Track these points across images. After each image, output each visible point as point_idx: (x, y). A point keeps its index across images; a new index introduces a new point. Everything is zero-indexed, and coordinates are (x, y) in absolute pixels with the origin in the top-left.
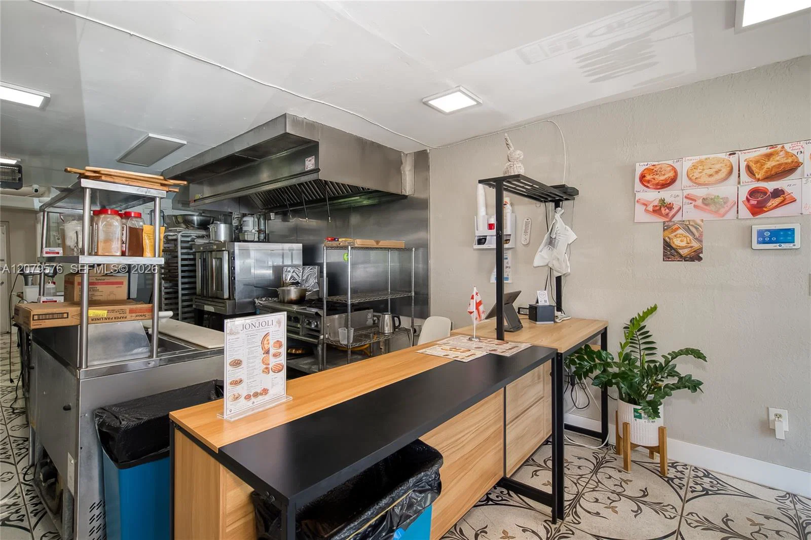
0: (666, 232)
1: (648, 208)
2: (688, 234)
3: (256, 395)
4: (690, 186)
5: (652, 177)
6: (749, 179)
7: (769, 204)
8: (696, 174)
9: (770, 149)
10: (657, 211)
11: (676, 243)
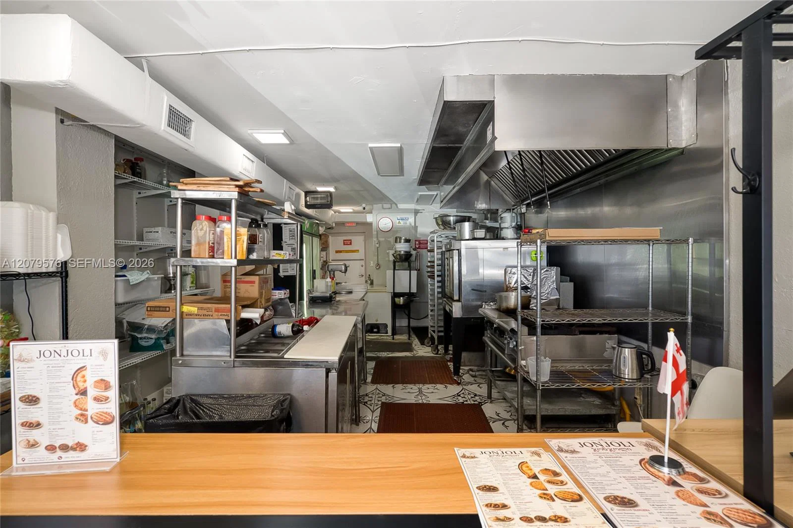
3: (65, 448)
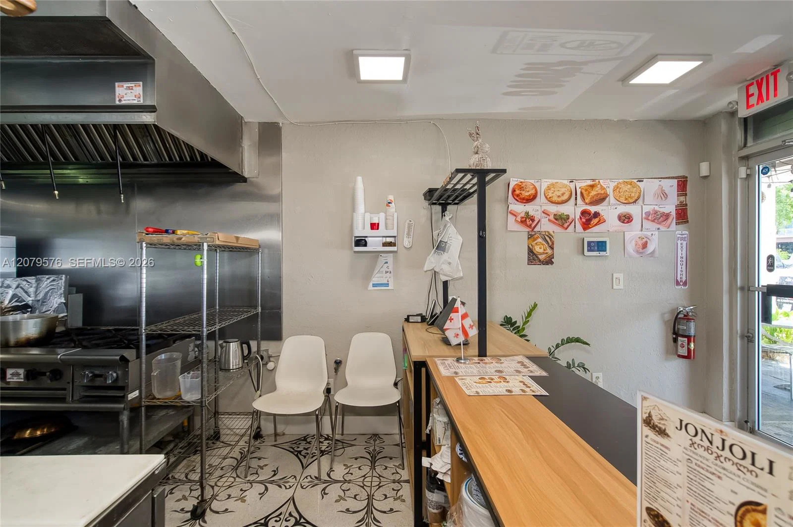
0: (530, 240)
1: (517, 219)
2: (544, 243)
4: (546, 203)
5: (520, 192)
6: (582, 203)
7: (592, 222)
8: (550, 195)
9: (593, 181)
10: (523, 222)
11: (536, 250)
